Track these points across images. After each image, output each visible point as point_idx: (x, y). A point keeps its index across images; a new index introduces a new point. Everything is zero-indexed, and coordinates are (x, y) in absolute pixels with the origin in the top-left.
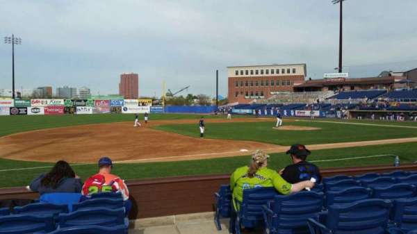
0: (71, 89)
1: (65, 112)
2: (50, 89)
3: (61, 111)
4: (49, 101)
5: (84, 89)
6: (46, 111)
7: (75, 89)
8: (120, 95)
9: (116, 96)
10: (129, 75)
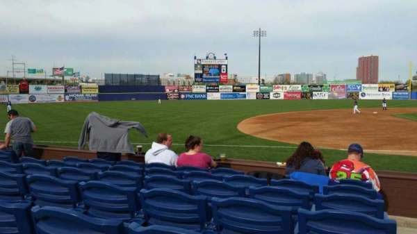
0: (308, 75)
1: (302, 97)
2: (289, 75)
3: (299, 96)
4: (288, 86)
5: (320, 75)
6: (285, 96)
7: (312, 75)
8: (357, 80)
9: (354, 80)
10: (368, 58)
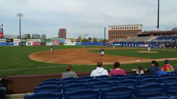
0: (38, 35)
1: (41, 44)
2: (29, 35)
3: (40, 44)
5: (44, 35)
6: (33, 44)
7: (40, 35)
10: (62, 29)
